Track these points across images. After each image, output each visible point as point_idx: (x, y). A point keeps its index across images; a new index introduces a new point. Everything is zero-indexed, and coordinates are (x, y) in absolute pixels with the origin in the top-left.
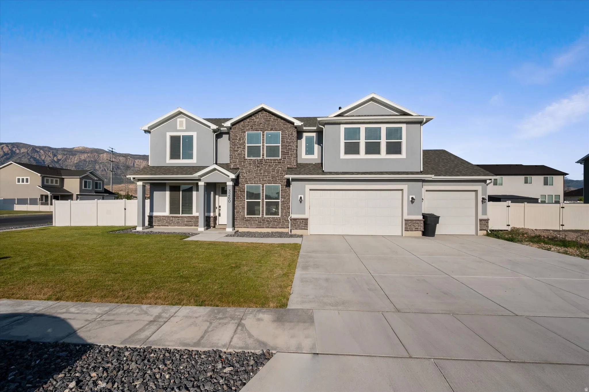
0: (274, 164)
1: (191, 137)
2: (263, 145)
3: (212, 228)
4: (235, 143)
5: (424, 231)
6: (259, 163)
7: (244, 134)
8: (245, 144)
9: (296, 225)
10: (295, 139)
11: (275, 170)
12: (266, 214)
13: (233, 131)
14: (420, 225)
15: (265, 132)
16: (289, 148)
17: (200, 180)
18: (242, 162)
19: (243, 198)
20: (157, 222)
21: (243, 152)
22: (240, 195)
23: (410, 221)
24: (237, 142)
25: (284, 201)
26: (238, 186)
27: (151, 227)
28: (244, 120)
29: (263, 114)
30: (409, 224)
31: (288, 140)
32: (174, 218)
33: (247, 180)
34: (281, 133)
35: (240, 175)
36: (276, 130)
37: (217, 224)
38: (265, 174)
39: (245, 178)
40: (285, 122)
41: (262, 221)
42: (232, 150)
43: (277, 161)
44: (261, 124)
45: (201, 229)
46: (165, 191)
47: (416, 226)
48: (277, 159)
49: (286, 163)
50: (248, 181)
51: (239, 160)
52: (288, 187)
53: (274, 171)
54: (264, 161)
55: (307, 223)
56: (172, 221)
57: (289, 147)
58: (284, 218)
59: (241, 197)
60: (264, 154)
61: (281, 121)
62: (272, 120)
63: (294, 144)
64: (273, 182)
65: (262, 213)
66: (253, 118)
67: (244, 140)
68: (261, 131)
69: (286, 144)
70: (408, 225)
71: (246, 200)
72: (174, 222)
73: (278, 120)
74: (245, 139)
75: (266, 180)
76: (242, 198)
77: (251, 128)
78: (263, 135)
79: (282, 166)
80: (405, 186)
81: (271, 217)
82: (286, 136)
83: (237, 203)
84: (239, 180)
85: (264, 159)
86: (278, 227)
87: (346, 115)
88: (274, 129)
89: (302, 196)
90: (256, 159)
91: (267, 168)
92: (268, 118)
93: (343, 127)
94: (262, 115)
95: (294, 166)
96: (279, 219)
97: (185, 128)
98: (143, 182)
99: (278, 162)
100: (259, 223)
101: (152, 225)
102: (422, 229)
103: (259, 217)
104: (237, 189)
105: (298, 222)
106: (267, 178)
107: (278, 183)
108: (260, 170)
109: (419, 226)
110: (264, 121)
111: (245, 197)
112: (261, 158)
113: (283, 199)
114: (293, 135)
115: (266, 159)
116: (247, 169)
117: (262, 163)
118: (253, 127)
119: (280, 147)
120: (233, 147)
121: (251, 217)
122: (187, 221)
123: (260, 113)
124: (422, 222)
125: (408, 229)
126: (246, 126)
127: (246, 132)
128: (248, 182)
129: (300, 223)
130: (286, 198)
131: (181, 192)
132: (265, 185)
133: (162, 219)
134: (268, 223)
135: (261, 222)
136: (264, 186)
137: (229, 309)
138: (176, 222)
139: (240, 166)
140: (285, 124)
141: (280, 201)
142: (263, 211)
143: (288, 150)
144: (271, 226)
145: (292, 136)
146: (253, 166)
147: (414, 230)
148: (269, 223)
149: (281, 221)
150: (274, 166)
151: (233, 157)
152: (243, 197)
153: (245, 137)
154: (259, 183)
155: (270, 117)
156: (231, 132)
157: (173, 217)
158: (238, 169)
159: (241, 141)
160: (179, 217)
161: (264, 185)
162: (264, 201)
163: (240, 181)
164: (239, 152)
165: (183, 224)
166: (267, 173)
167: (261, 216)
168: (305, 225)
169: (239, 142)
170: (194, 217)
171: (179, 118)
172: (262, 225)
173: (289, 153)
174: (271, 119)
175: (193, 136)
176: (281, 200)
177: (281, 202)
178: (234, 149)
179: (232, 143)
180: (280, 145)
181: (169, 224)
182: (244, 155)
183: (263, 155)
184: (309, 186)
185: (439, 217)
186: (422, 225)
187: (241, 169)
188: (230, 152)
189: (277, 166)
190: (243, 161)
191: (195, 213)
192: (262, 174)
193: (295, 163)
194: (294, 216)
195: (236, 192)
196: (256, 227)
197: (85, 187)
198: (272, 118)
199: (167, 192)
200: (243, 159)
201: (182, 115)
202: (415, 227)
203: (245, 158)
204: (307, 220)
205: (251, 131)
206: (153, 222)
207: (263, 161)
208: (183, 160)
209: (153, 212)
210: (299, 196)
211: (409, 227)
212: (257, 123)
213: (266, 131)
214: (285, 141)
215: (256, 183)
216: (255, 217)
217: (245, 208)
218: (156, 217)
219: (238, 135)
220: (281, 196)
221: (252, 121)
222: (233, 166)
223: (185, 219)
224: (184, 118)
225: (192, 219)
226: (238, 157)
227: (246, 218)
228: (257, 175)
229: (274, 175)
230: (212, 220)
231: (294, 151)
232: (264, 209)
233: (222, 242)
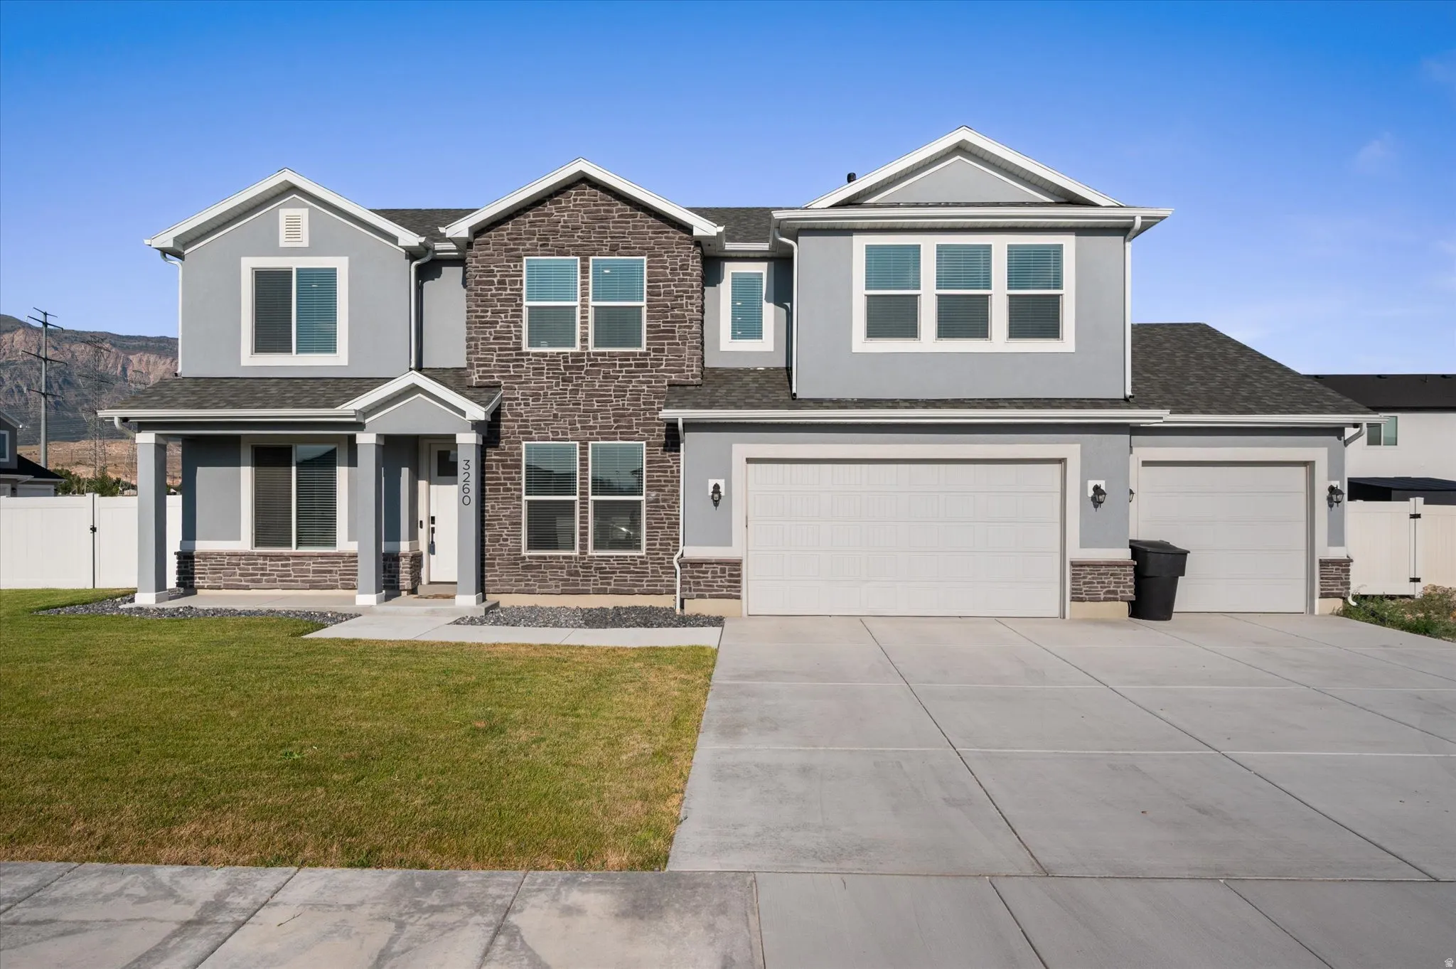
0: (621, 372)
1: (330, 275)
2: (585, 306)
3: (404, 593)
4: (487, 295)
5: (1134, 599)
6: (571, 368)
7: (515, 266)
8: (521, 300)
9: (699, 583)
10: (695, 283)
11: (626, 391)
12: (596, 547)
13: (479, 253)
14: (1122, 580)
15: (591, 258)
16: (677, 316)
17: (360, 426)
18: (511, 364)
19: (515, 490)
20: (210, 573)
21: (513, 329)
22: (505, 479)
23: (1088, 566)
24: (494, 292)
25: (657, 501)
26: (496, 445)
27: (190, 591)
28: (517, 216)
29: (583, 194)
30: (1084, 578)
31: (669, 286)
32: (271, 560)
33: (527, 427)
34: (648, 262)
35: (505, 410)
36: (629, 250)
37: (424, 581)
38: (593, 405)
39: (522, 421)
40: (659, 223)
41: (581, 570)
42: (476, 323)
43: (634, 360)
44: (575, 229)
45: (367, 599)
46: (238, 465)
47: (1110, 583)
48: (634, 354)
49: (663, 367)
50: (530, 430)
51: (499, 355)
52: (670, 451)
53: (624, 396)
54: (589, 360)
55: (739, 575)
56: (262, 569)
57: (676, 312)
58: (659, 559)
59: (509, 486)
60: (587, 334)
61: (647, 222)
62: (614, 217)
63: (693, 301)
64: (621, 433)
65: (581, 540)
66: (549, 207)
67: (518, 286)
68: (577, 254)
69: (663, 300)
70: (1082, 581)
71: (525, 498)
72: (269, 575)
73: (634, 216)
74: (521, 281)
75: (595, 428)
76: (509, 490)
77: (541, 246)
78: (585, 270)
79: (651, 376)
80: (1070, 448)
81: (612, 557)
82: (665, 275)
83: (493, 507)
84: (499, 426)
85: (589, 354)
86: (636, 589)
87: (872, 201)
88: (623, 248)
89: (721, 483)
90: (558, 353)
91: (597, 384)
92: (602, 208)
93: (860, 243)
94: (581, 200)
95: (694, 376)
96: (642, 563)
97: (305, 244)
98: (156, 434)
99: (637, 366)
100: (572, 575)
101: (192, 586)
102: (1130, 594)
103: (570, 557)
104: (494, 457)
105: (706, 572)
106: (600, 420)
107: (636, 435)
108: (575, 392)
109: (1119, 583)
110: (586, 220)
111: (520, 484)
112: (577, 349)
113: (654, 494)
114: (689, 271)
115: (595, 354)
116: (529, 388)
117: (581, 368)
118: (548, 239)
119: (644, 310)
120: (479, 309)
121: (545, 558)
122: (315, 572)
123: (574, 192)
124: (1130, 570)
125: (1082, 594)
126: (524, 237)
127: (525, 258)
128: (530, 433)
129: (713, 577)
130: (666, 489)
131: (294, 469)
132: (590, 443)
133: (228, 564)
134: (603, 579)
135: (577, 574)
136: (587, 448)
138: (276, 573)
139: (503, 377)
140: (660, 233)
141: (643, 498)
142: (586, 534)
143: (674, 322)
144: (612, 587)
145: (684, 274)
146: (547, 378)
147: (1102, 596)
148: (606, 578)
149: (647, 568)
150: (623, 377)
151: (480, 347)
152: (513, 487)
153: (520, 276)
154: (569, 436)
155: (609, 205)
156: (470, 256)
157: (265, 556)
158: (498, 386)
159: (505, 289)
160: (287, 558)
161: (587, 444)
162: (587, 499)
163: (503, 429)
164: (498, 329)
165: (303, 581)
166: (597, 402)
167: (576, 553)
168: (730, 581)
169: (501, 295)
170: (340, 556)
171: (285, 206)
172: (583, 585)
173: (673, 332)
174: (612, 212)
175: (336, 269)
176: (647, 495)
177: (648, 502)
178: (483, 317)
179: (476, 295)
180: (644, 303)
181: (253, 581)
182: (519, 337)
183: (584, 340)
184: (743, 448)
185: (1184, 554)
186: (1130, 580)
187: (505, 388)
188: (468, 328)
189: (634, 377)
190: (517, 360)
191: (344, 543)
192: (582, 407)
193: (694, 368)
194: (692, 552)
195: (491, 467)
196: (559, 590)
198: (614, 208)
199: (242, 467)
200: (514, 352)
201: (295, 196)
202: (1105, 587)
203: (520, 349)
204: (736, 565)
205: (542, 255)
206: (193, 574)
207: (583, 361)
208: (300, 355)
209: (195, 539)
210: (711, 483)
211: (1084, 589)
212: (562, 227)
213: (594, 255)
214: (662, 290)
215: (560, 436)
216: (558, 557)
217: (520, 524)
218: (206, 556)
219: (496, 269)
220: (648, 481)
221: (543, 221)
222: (480, 377)
223: (309, 565)
224: (305, 206)
225: (332, 563)
226: (497, 347)
227: (524, 558)
228: (563, 410)
229: (624, 409)
230: (404, 564)
231: (690, 327)
232: (586, 528)
233: (442, 643)
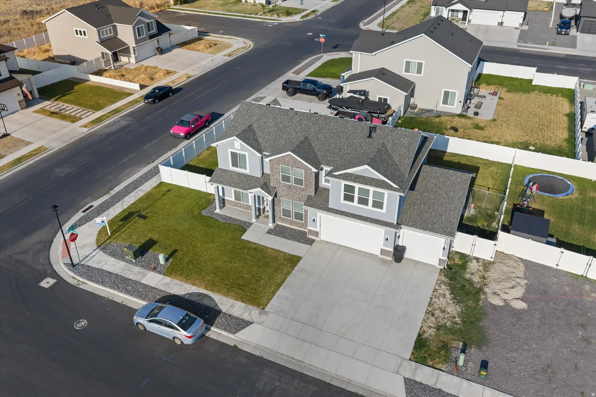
0: (299, 190)
1: (245, 155)
2: (292, 176)
3: (262, 214)
4: (273, 170)
6: (290, 187)
7: (279, 166)
8: (280, 173)
10: (313, 177)
12: (295, 219)
13: (272, 162)
16: (310, 182)
18: (278, 183)
20: (228, 202)
22: (278, 203)
26: (276, 197)
28: (279, 158)
30: (383, 251)
31: (308, 176)
34: (304, 170)
35: (277, 192)
36: (301, 168)
37: (266, 211)
39: (281, 194)
41: (292, 222)
43: (302, 188)
44: (290, 162)
45: (254, 220)
49: (307, 191)
50: (282, 196)
51: (276, 182)
53: (300, 194)
54: (293, 186)
55: (318, 234)
56: (237, 204)
59: (279, 205)
60: (293, 182)
62: (298, 162)
63: (313, 180)
64: (299, 201)
65: (292, 217)
66: (285, 157)
67: (279, 170)
68: (290, 167)
69: (307, 179)
71: (282, 207)
75: (294, 199)
77: (284, 164)
78: (292, 170)
79: (305, 192)
80: (383, 229)
81: (298, 222)
82: (308, 174)
83: (276, 208)
86: (302, 228)
88: (299, 167)
89: (315, 218)
90: (287, 184)
91: (295, 191)
92: (295, 159)
93: (343, 183)
94: (291, 157)
96: (303, 224)
97: (240, 149)
100: (290, 222)
101: (225, 204)
102: (392, 257)
105: (312, 232)
106: (295, 197)
107: (302, 202)
108: (290, 191)
109: (390, 254)
110: (292, 161)
111: (281, 205)
112: (291, 184)
114: (312, 174)
116: (282, 188)
119: (304, 180)
120: (272, 172)
121: (285, 218)
123: (290, 155)
125: (382, 254)
126: (280, 161)
127: (281, 165)
129: (314, 233)
133: (231, 202)
134: (296, 224)
137: (250, 306)
138: (239, 205)
139: (277, 185)
141: (303, 213)
144: (298, 227)
146: (285, 187)
147: (386, 256)
151: (273, 179)
153: (280, 168)
154: (290, 199)
156: (270, 162)
157: (237, 202)
158: (276, 187)
160: (241, 203)
161: (293, 201)
162: (293, 211)
164: (276, 177)
165: (244, 208)
166: (295, 194)
167: (291, 219)
168: (316, 234)
169: (276, 171)
172: (292, 224)
173: (309, 185)
174: (297, 160)
178: (273, 174)
179: (271, 170)
180: (303, 178)
181: (235, 205)
182: (280, 179)
186: (392, 254)
187: (278, 188)
189: (302, 191)
192: (292, 194)
194: (310, 227)
195: (275, 201)
196: (288, 225)
197: (139, 36)
201: (237, 140)
202: (387, 254)
204: (318, 232)
206: (225, 202)
208: (240, 169)
209: (225, 196)
210: (313, 218)
212: (288, 161)
213: (294, 167)
215: (288, 199)
216: (288, 219)
217: (281, 212)
218: (227, 200)
219: (275, 166)
220: (304, 211)
221: (284, 159)
222: (273, 185)
223: (245, 206)
225: (249, 206)
226: (276, 180)
227: (282, 218)
228: (288, 194)
229: (300, 197)
230: (261, 210)
231: (312, 185)
232: (293, 215)
